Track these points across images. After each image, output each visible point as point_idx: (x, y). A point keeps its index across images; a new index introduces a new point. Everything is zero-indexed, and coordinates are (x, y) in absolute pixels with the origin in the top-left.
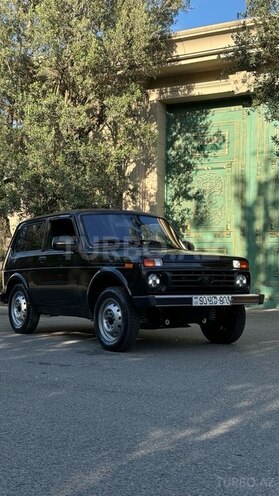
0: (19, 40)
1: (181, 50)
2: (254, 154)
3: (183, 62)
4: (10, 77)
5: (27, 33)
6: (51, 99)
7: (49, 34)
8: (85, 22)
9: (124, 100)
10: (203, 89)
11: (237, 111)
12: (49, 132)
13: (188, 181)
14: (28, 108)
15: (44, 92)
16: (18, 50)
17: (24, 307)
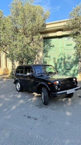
0: (15, 23)
1: (47, 27)
2: (61, 48)
3: (48, 29)
4: (14, 31)
5: (17, 22)
6: (22, 36)
7: (21, 22)
8: (29, 19)
9: (37, 37)
10: (51, 35)
11: (57, 39)
12: (22, 44)
13: (47, 54)
14: (18, 38)
15: (21, 35)
16: (15, 26)
17: (19, 86)
